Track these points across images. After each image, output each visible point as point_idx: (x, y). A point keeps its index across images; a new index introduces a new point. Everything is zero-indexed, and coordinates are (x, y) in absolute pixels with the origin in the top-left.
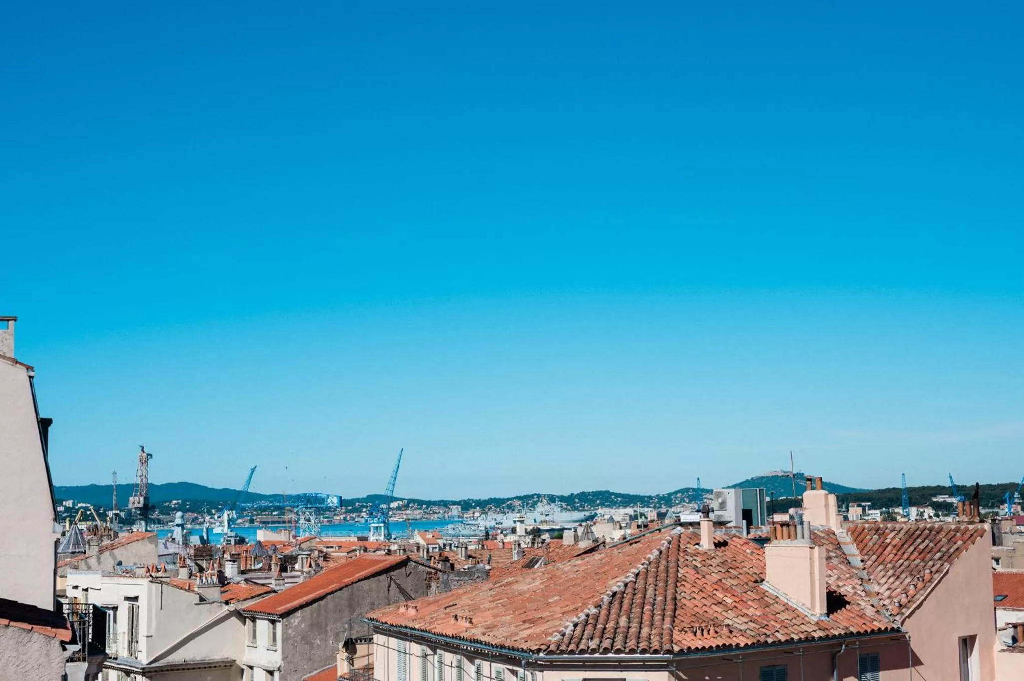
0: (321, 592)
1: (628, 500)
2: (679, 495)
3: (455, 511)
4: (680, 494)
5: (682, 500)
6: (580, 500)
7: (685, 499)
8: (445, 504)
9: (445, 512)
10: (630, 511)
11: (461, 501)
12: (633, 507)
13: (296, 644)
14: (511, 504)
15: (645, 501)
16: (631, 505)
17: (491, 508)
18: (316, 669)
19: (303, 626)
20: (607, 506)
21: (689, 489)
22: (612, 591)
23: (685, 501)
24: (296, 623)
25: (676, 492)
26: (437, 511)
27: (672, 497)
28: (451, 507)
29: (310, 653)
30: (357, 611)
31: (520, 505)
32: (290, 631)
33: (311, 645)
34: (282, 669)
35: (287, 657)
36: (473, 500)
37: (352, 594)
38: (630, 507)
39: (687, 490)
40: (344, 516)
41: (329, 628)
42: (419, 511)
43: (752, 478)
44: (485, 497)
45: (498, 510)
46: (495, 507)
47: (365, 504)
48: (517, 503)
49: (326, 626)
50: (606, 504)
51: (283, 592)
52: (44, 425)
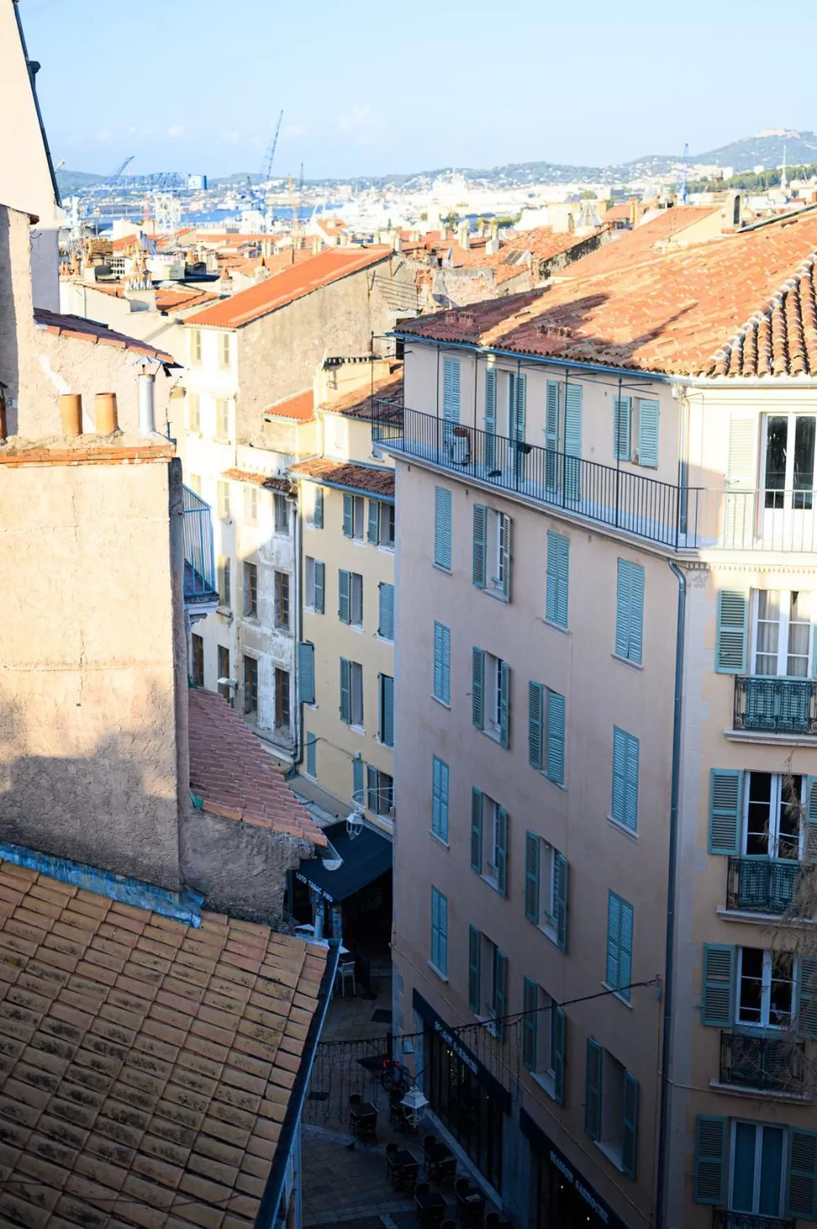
0: (283, 298)
1: (567, 174)
2: (638, 166)
3: (345, 191)
4: (641, 164)
5: (643, 172)
6: (508, 175)
7: (647, 171)
8: (333, 184)
9: (331, 194)
10: (574, 188)
11: (351, 180)
12: (576, 183)
13: (255, 366)
14: (416, 182)
15: (594, 174)
16: (575, 180)
17: (390, 188)
18: (279, 398)
19: (263, 342)
20: (542, 183)
21: (654, 157)
22: (782, 292)
23: (646, 174)
24: (255, 339)
25: (635, 163)
26: (321, 194)
27: (630, 168)
28: (338, 187)
29: (272, 377)
30: (330, 324)
31: (427, 184)
32: (247, 349)
33: (273, 366)
34: (238, 397)
35: (244, 382)
36: (366, 178)
37: (323, 300)
38: (574, 183)
39: (651, 158)
40: (203, 201)
41: (295, 345)
42: (298, 194)
43: (740, 141)
44: (380, 174)
45: (399, 190)
46: (396, 187)
47: (229, 186)
48: (422, 180)
49: (292, 343)
50: (541, 179)
51: (233, 299)
52: (33, 68)
